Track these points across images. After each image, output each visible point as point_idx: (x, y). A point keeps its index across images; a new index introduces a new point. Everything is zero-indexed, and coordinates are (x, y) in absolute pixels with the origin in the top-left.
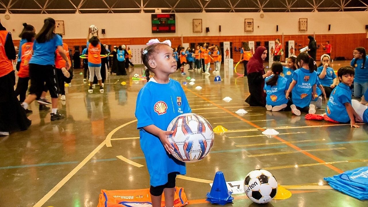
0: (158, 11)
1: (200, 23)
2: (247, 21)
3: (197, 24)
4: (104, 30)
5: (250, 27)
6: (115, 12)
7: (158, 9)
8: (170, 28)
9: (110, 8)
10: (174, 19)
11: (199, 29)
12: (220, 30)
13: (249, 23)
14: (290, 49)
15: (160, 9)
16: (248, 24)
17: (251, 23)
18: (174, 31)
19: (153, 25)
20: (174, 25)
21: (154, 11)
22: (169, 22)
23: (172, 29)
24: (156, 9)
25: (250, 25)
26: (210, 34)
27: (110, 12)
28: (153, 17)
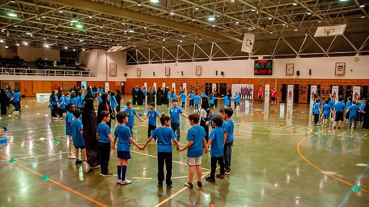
0: (261, 58)
1: (292, 67)
2: (338, 65)
3: (290, 68)
4: (223, 72)
5: (341, 71)
6: (233, 59)
7: (261, 56)
8: (267, 71)
9: (229, 56)
10: (272, 64)
11: (291, 72)
12: (310, 74)
13: (341, 66)
14: (354, 95)
15: (262, 56)
16: (339, 67)
17: (342, 66)
18: (271, 74)
19: (256, 69)
20: (271, 69)
21: (257, 58)
22: (267, 67)
23: (269, 72)
24: (259, 56)
25: (341, 68)
26: (301, 77)
27: (230, 60)
28: (256, 62)
